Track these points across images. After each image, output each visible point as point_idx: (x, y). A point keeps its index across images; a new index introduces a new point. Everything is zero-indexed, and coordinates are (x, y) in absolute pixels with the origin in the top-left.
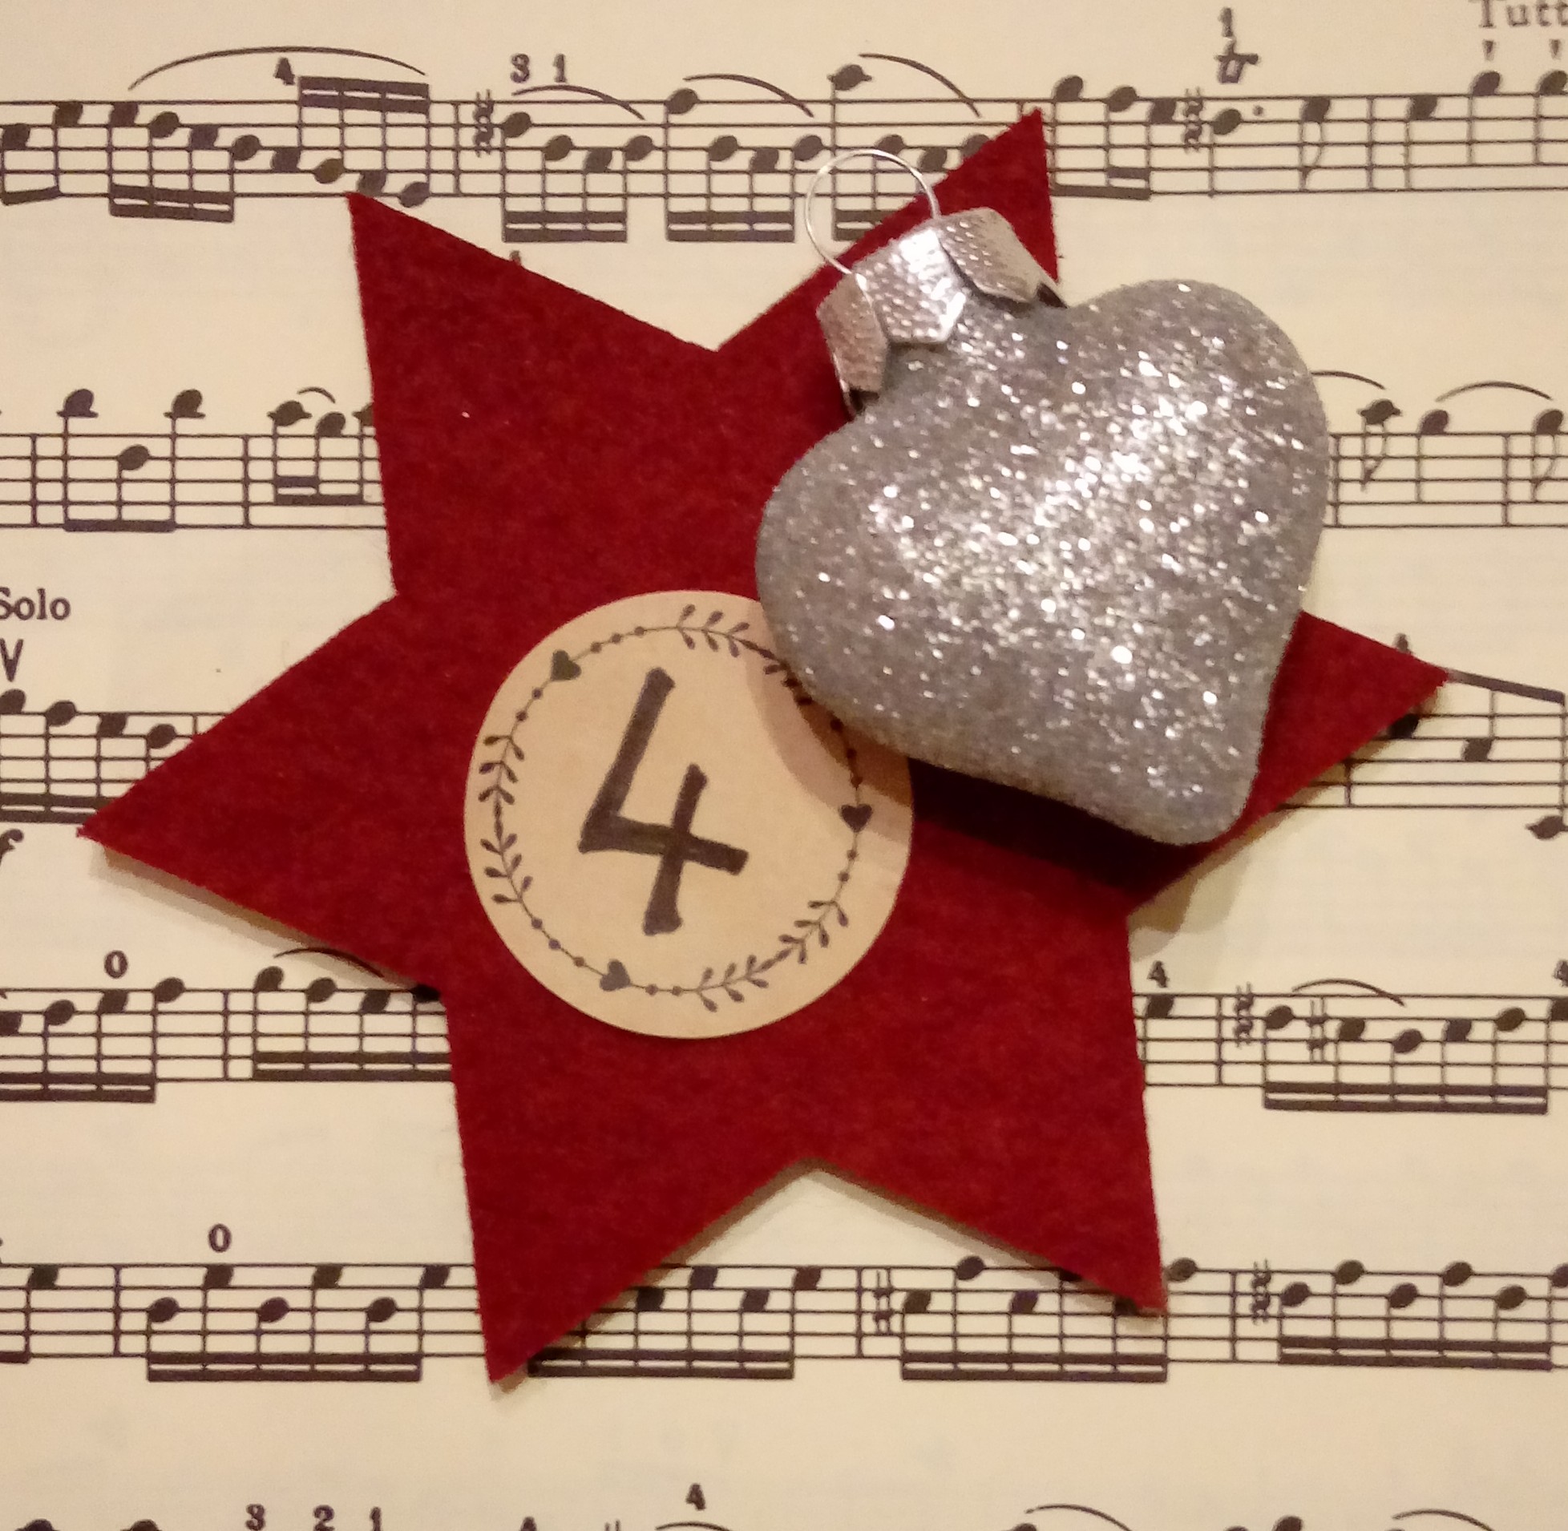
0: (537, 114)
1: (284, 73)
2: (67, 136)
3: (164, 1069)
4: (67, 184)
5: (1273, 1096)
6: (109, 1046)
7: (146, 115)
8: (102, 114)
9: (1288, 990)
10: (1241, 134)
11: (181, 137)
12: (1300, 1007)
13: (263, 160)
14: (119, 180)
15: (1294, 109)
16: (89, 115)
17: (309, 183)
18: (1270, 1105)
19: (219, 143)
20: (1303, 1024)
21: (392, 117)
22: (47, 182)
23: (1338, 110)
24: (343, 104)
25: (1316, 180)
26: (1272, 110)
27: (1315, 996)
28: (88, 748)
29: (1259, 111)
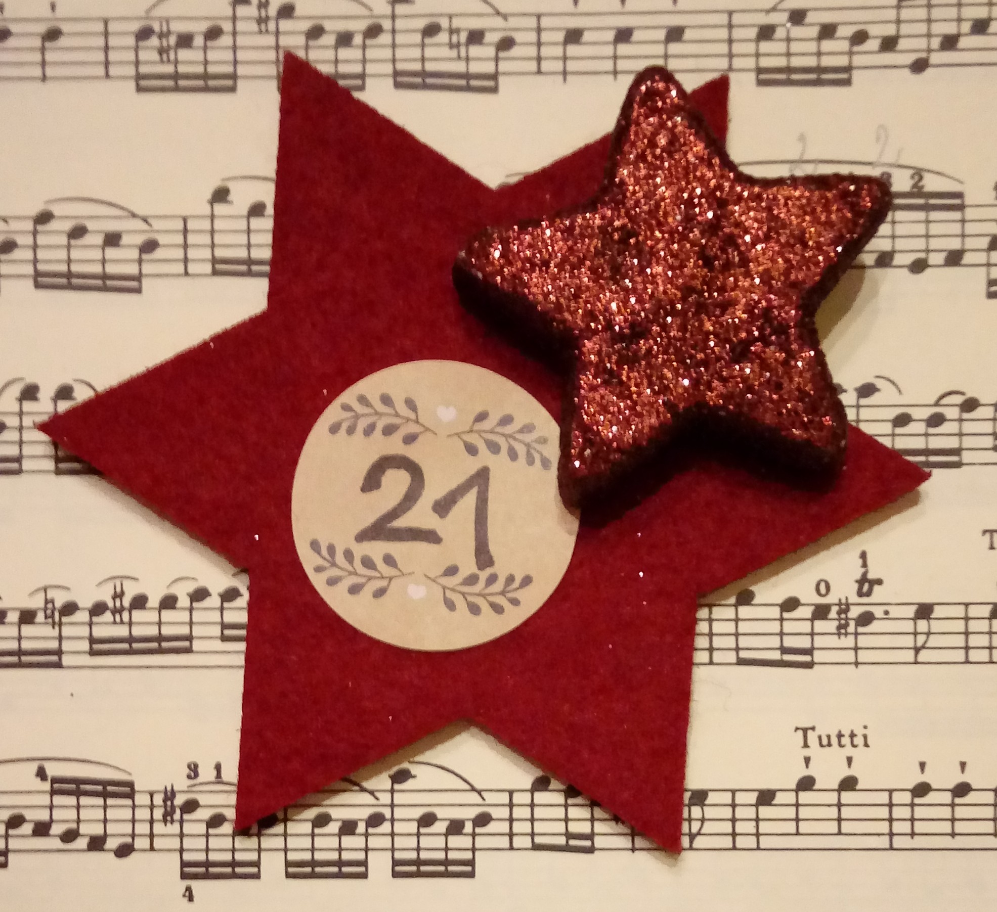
0: (202, 799)
1: (41, 774)
13: (27, 828)
17: (57, 844)
21: (110, 801)
24: (78, 793)
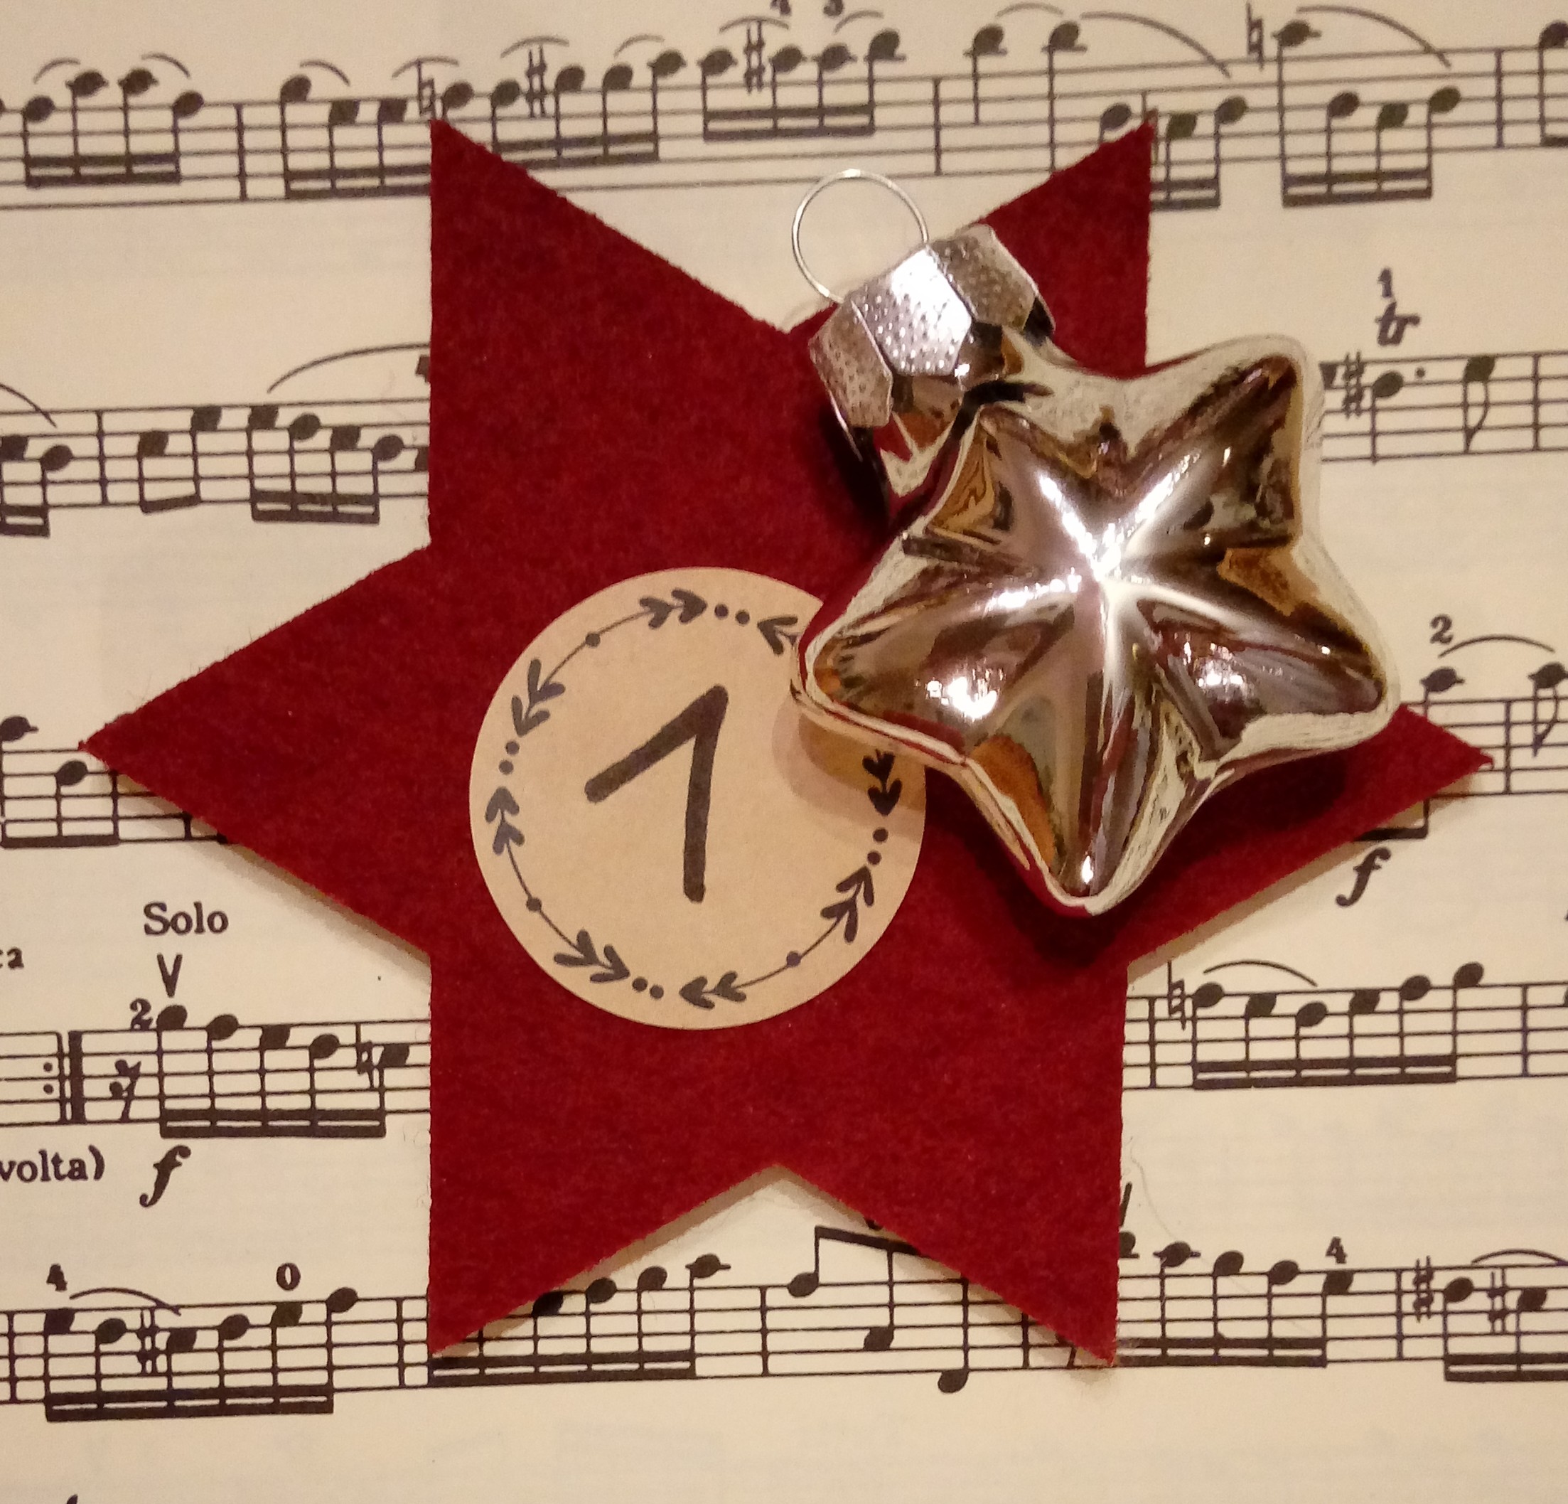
2: (206, 441)
3: (340, 1379)
4: (207, 490)
5: (1454, 1369)
6: (284, 1359)
7: (285, 417)
8: (240, 418)
9: (1468, 1263)
10: (1403, 397)
11: (322, 439)
12: (1480, 1279)
14: (260, 484)
15: (1458, 369)
16: (229, 419)
18: (1450, 1377)
19: (361, 443)
20: (1484, 1295)
22: (188, 489)
23: (1501, 369)
25: (1479, 441)
26: (1433, 371)
27: (1495, 1267)
28: (253, 1060)
29: (1420, 373)
